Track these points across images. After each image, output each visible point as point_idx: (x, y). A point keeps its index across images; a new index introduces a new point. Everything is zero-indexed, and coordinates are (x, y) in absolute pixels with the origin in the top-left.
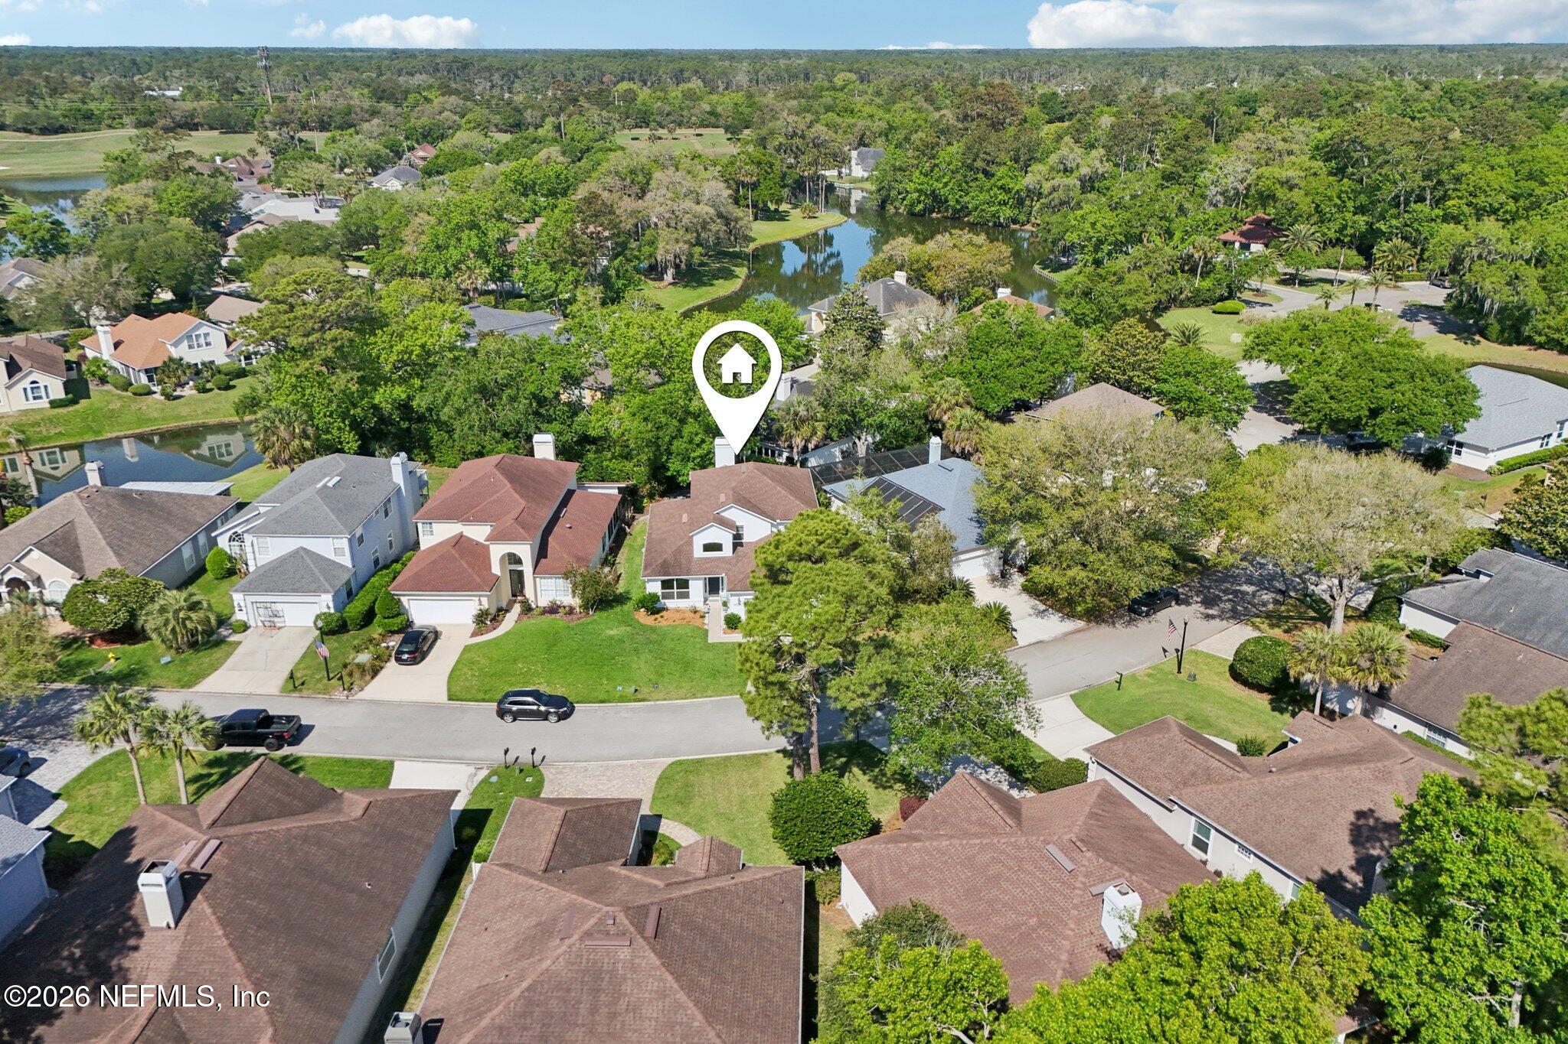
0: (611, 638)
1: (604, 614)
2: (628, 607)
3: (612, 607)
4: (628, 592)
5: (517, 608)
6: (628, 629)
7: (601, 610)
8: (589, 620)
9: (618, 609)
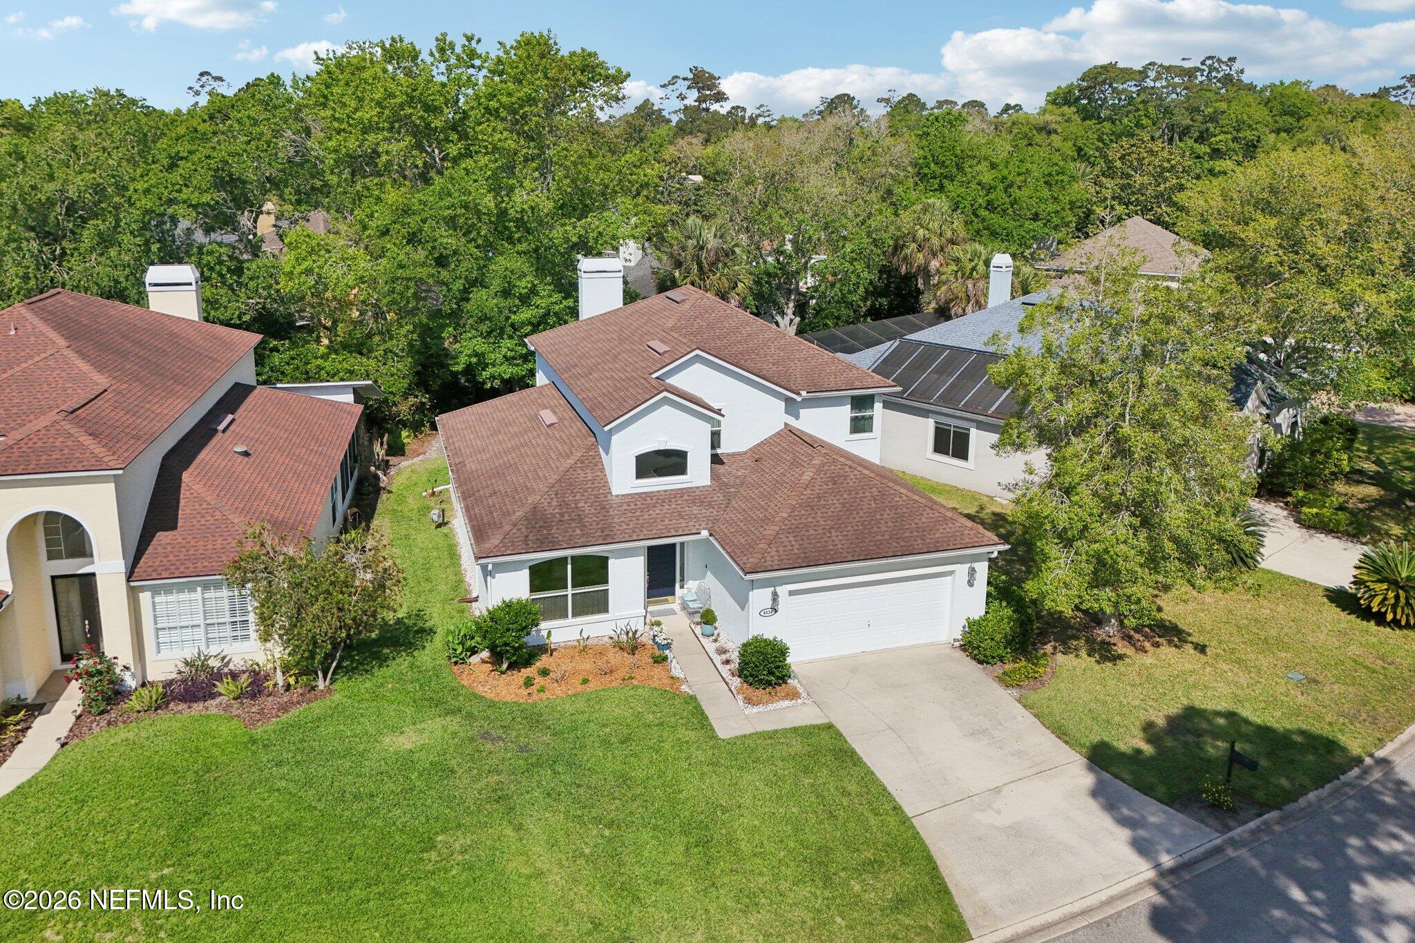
0: (406, 762)
1: (364, 684)
2: (431, 654)
3: (383, 661)
4: (419, 615)
5: (72, 698)
6: (453, 723)
7: (351, 671)
8: (317, 707)
9: (401, 664)
